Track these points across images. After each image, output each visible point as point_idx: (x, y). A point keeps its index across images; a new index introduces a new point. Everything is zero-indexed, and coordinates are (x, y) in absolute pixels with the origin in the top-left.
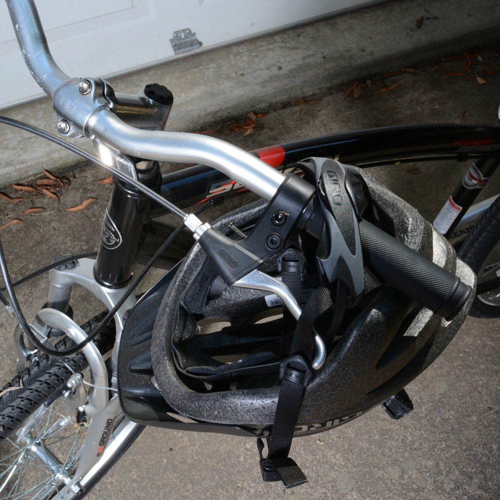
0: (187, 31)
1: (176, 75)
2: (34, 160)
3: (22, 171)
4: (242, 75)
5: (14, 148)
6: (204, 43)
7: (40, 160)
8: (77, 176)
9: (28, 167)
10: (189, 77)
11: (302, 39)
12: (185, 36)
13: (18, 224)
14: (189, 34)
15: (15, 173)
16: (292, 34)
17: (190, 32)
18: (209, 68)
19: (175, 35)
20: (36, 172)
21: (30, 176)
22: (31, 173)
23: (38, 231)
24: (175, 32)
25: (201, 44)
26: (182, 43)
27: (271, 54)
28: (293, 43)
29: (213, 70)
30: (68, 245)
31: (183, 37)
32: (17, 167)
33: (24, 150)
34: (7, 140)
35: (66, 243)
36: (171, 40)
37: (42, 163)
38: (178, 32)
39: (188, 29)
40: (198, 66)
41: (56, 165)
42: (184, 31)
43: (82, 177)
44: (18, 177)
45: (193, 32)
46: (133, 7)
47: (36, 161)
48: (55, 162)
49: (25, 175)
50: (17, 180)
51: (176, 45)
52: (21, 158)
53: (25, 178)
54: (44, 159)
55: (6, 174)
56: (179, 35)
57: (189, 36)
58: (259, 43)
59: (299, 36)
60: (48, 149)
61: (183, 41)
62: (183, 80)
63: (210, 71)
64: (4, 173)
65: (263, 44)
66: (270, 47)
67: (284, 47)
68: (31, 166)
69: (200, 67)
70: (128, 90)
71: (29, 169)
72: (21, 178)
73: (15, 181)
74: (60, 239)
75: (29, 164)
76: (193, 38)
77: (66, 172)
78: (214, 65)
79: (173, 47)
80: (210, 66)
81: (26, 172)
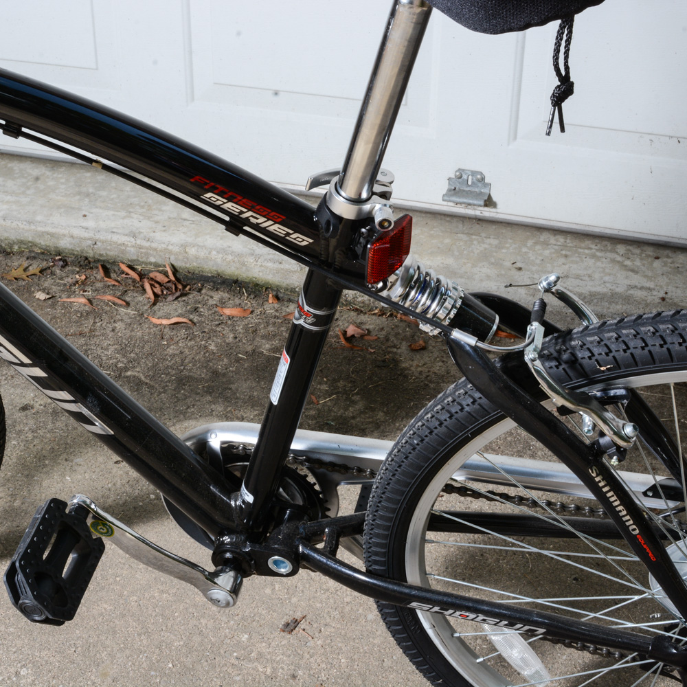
0: (479, 177)
1: (432, 232)
2: (164, 243)
3: (143, 251)
4: (520, 269)
5: (157, 222)
6: (498, 206)
8: (204, 291)
9: (151, 248)
10: (447, 241)
11: (657, 264)
12: (473, 183)
13: (85, 305)
15: (132, 249)
16: (650, 251)
17: (483, 179)
18: (484, 243)
19: (458, 174)
20: (160, 261)
21: (150, 263)
22: (152, 260)
23: (95, 323)
24: (459, 169)
25: (489, 202)
26: (464, 191)
27: (591, 262)
28: (638, 263)
29: (486, 246)
30: (106, 353)
31: (470, 183)
32: (138, 242)
33: (164, 228)
34: (160, 210)
35: (107, 349)
36: (450, 179)
37: (171, 252)
38: (463, 170)
39: (481, 173)
40: (472, 234)
41: (188, 265)
42: (474, 173)
43: (208, 295)
44: (135, 258)
45: (487, 181)
47: (164, 246)
48: (188, 259)
49: (144, 259)
50: (131, 261)
51: (455, 189)
52: (152, 235)
53: (143, 262)
54: (176, 249)
55: (120, 245)
56: (465, 177)
57: (480, 185)
58: (588, 243)
59: (657, 258)
60: (190, 240)
61: (468, 189)
62: (434, 241)
63: (480, 246)
64: (119, 242)
65: (593, 246)
66: (599, 254)
67: (618, 262)
68: (155, 250)
69: (474, 237)
71: (151, 252)
72: (138, 261)
73: (129, 260)
74: (106, 343)
75: (154, 245)
76: (485, 191)
77: (193, 279)
78: (495, 242)
79: (449, 190)
80: (488, 241)
81: (147, 254)
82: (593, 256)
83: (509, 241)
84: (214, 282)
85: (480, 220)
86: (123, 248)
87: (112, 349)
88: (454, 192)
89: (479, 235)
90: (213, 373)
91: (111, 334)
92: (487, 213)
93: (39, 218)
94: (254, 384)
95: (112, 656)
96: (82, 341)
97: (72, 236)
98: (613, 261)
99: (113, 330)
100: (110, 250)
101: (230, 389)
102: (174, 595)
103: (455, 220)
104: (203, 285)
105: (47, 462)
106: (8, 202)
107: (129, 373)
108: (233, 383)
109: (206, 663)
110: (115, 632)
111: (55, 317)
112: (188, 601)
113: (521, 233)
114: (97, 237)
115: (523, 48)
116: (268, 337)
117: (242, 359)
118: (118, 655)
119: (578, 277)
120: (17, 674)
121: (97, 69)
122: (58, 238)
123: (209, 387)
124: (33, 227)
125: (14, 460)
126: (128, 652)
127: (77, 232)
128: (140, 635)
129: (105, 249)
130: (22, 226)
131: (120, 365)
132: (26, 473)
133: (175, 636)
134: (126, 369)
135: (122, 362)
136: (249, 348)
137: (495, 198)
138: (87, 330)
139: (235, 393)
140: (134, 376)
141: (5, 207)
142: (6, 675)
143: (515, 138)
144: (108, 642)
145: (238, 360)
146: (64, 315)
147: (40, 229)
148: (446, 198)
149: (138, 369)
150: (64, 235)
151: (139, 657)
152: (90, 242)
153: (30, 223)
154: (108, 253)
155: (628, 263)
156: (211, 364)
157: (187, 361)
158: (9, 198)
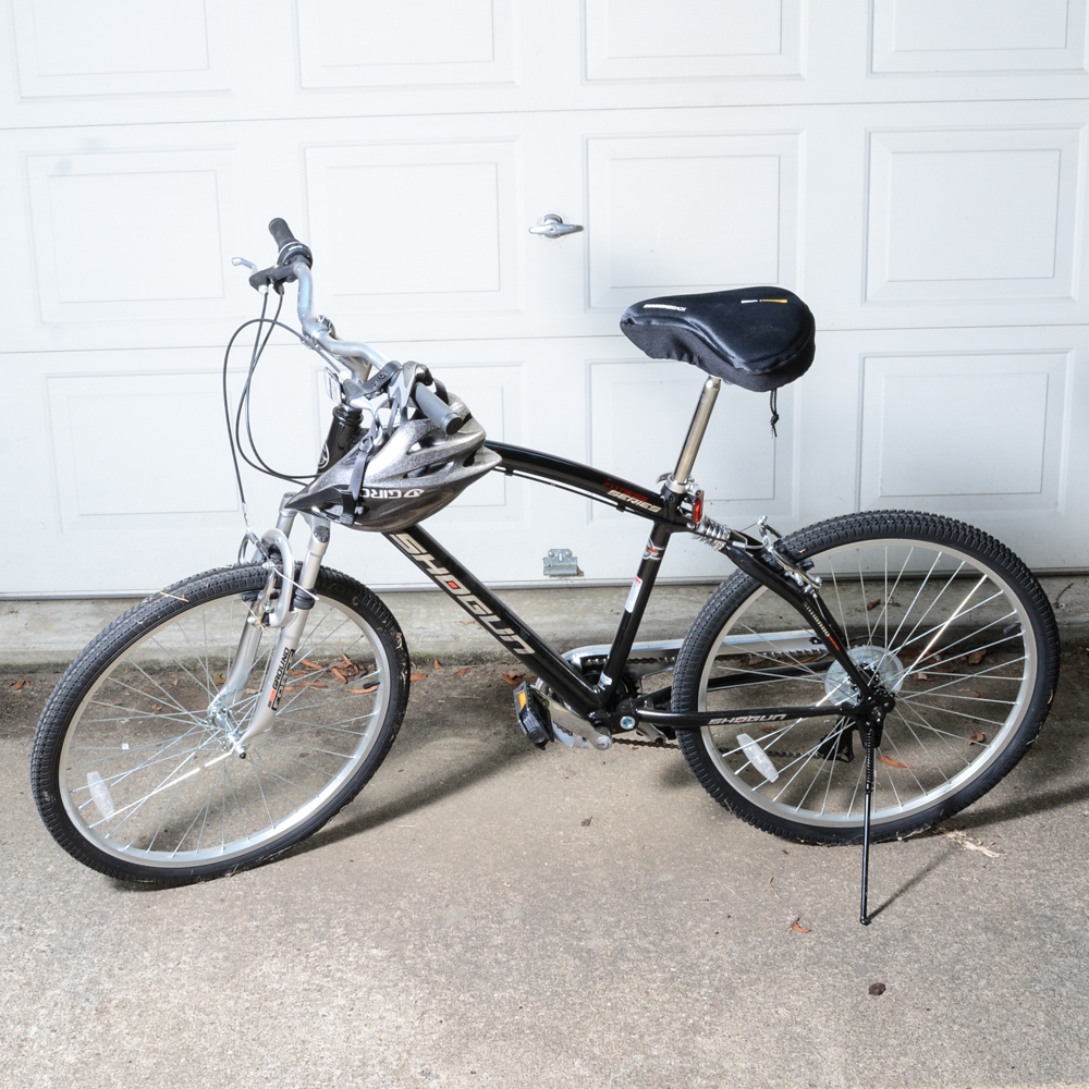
0: (567, 553)
2: (336, 639)
3: (319, 647)
4: (618, 614)
6: (585, 575)
7: (342, 640)
10: (554, 605)
12: (563, 558)
14: (568, 556)
16: (704, 589)
17: (571, 554)
19: (550, 553)
20: (335, 653)
21: (325, 657)
22: (327, 653)
24: (551, 550)
25: (579, 573)
26: (557, 566)
27: (666, 602)
29: (585, 604)
31: (560, 559)
33: (328, 629)
36: (545, 558)
37: (344, 644)
38: (555, 550)
39: (568, 550)
40: (570, 599)
41: (355, 652)
42: (563, 551)
44: (312, 653)
45: (574, 555)
46: (506, 505)
48: (358, 647)
49: (320, 654)
51: (550, 565)
56: (556, 555)
57: (569, 559)
61: (559, 564)
63: (581, 604)
67: (684, 599)
68: (330, 644)
69: (572, 600)
71: (326, 646)
75: (327, 640)
76: (573, 563)
78: (591, 600)
79: (546, 567)
80: (585, 600)
81: (322, 650)
82: (665, 598)
85: (570, 588)
88: (549, 567)
92: (576, 581)
93: (217, 636)
98: (681, 599)
101: (448, 721)
108: (447, 717)
113: (604, 591)
116: (451, 688)
117: (442, 703)
119: (661, 612)
124: (216, 644)
136: (443, 697)
137: (581, 568)
143: (592, 519)
147: (222, 644)
148: (543, 574)
155: (691, 598)
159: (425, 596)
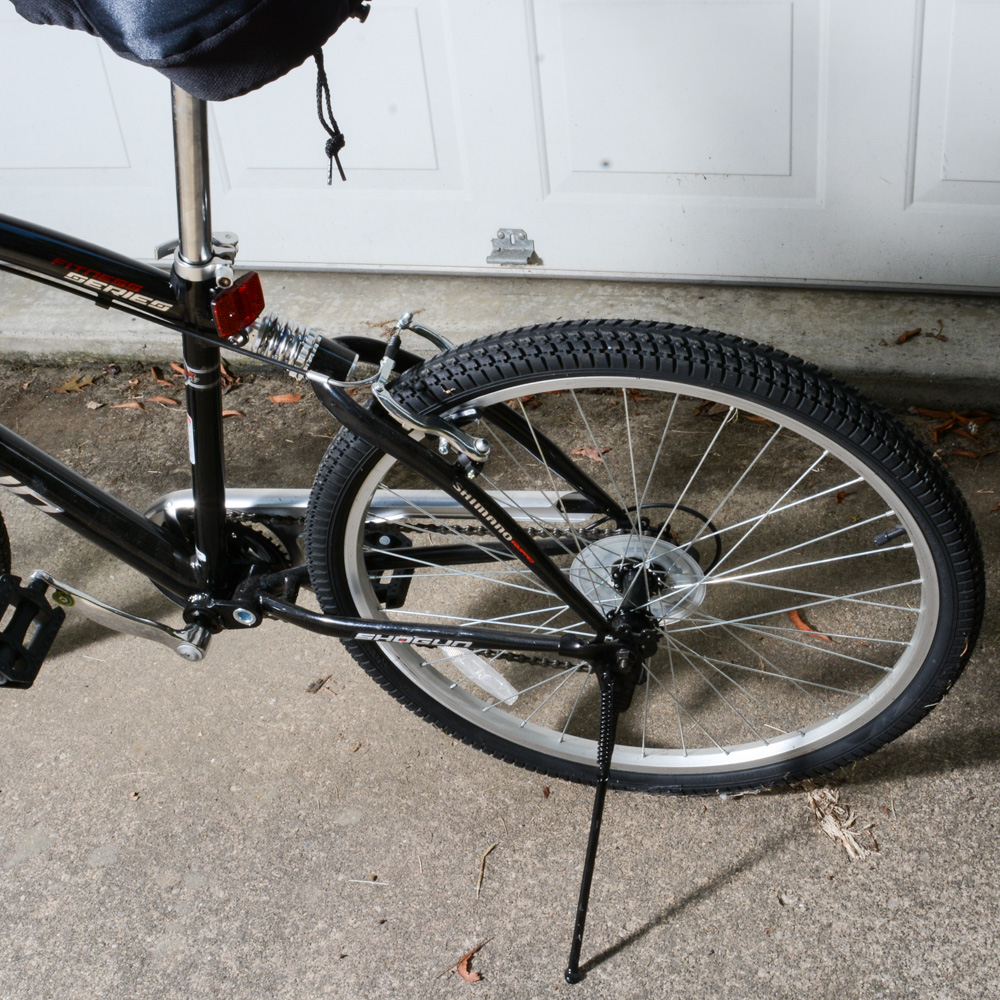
0: (521, 235)
1: (482, 296)
6: (544, 263)
8: (256, 382)
10: (496, 303)
11: (701, 303)
12: (516, 241)
13: (136, 409)
14: (520, 239)
16: (696, 292)
17: (525, 237)
18: (532, 301)
19: (500, 234)
23: (145, 425)
24: (501, 230)
25: (534, 259)
26: (508, 251)
28: (682, 305)
29: (533, 304)
31: (513, 242)
35: (156, 450)
36: (493, 240)
38: (505, 230)
39: (522, 231)
40: (521, 294)
42: (515, 232)
43: (260, 385)
45: (529, 238)
46: (437, 169)
51: (500, 250)
55: (170, 345)
56: (507, 236)
57: (523, 243)
58: (636, 290)
59: (701, 298)
61: (512, 248)
62: (483, 305)
64: (169, 342)
65: (640, 293)
66: (644, 300)
67: (663, 306)
69: (522, 296)
70: (404, 295)
74: (155, 444)
76: (529, 248)
77: (245, 370)
78: (542, 299)
79: (494, 252)
80: (536, 299)
82: (639, 303)
83: (558, 296)
84: (266, 372)
85: (530, 279)
86: (173, 347)
87: (161, 448)
88: (499, 252)
89: (528, 294)
90: (259, 460)
91: (161, 435)
92: (534, 270)
94: (299, 467)
95: (146, 733)
96: (132, 445)
97: (122, 342)
98: (658, 306)
99: (163, 431)
100: (161, 351)
101: (276, 474)
102: (208, 671)
103: (506, 281)
104: (255, 376)
105: (92, 564)
106: (57, 315)
107: (177, 470)
108: (278, 468)
109: (233, 729)
110: (149, 711)
111: (106, 425)
112: (220, 676)
113: (569, 287)
114: (146, 339)
115: (540, 98)
116: (317, 419)
117: (289, 443)
118: (152, 731)
120: (56, 759)
121: (130, 167)
122: (108, 345)
123: (254, 475)
124: (82, 337)
125: (60, 567)
126: (161, 727)
127: (126, 337)
128: (173, 711)
129: (156, 351)
130: (71, 338)
131: (169, 463)
132: (71, 577)
133: (206, 707)
134: (174, 467)
135: (171, 461)
136: (297, 432)
137: (540, 255)
138: (137, 434)
139: (280, 478)
140: (182, 473)
141: (54, 320)
142: (46, 761)
143: (549, 191)
144: (143, 721)
145: (285, 445)
146: (115, 421)
147: (89, 338)
148: (490, 260)
149: (186, 466)
150: (114, 342)
151: (171, 730)
152: (140, 346)
153: (78, 333)
154: (160, 354)
155: (672, 306)
156: (258, 452)
157: (235, 451)
158: (59, 311)
159: (354, 280)
